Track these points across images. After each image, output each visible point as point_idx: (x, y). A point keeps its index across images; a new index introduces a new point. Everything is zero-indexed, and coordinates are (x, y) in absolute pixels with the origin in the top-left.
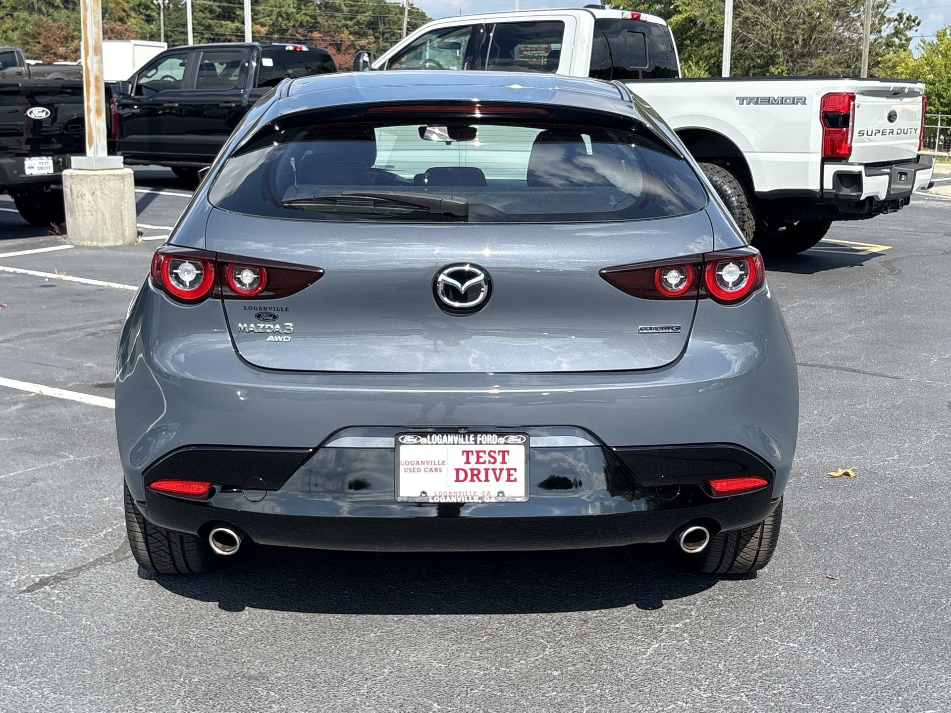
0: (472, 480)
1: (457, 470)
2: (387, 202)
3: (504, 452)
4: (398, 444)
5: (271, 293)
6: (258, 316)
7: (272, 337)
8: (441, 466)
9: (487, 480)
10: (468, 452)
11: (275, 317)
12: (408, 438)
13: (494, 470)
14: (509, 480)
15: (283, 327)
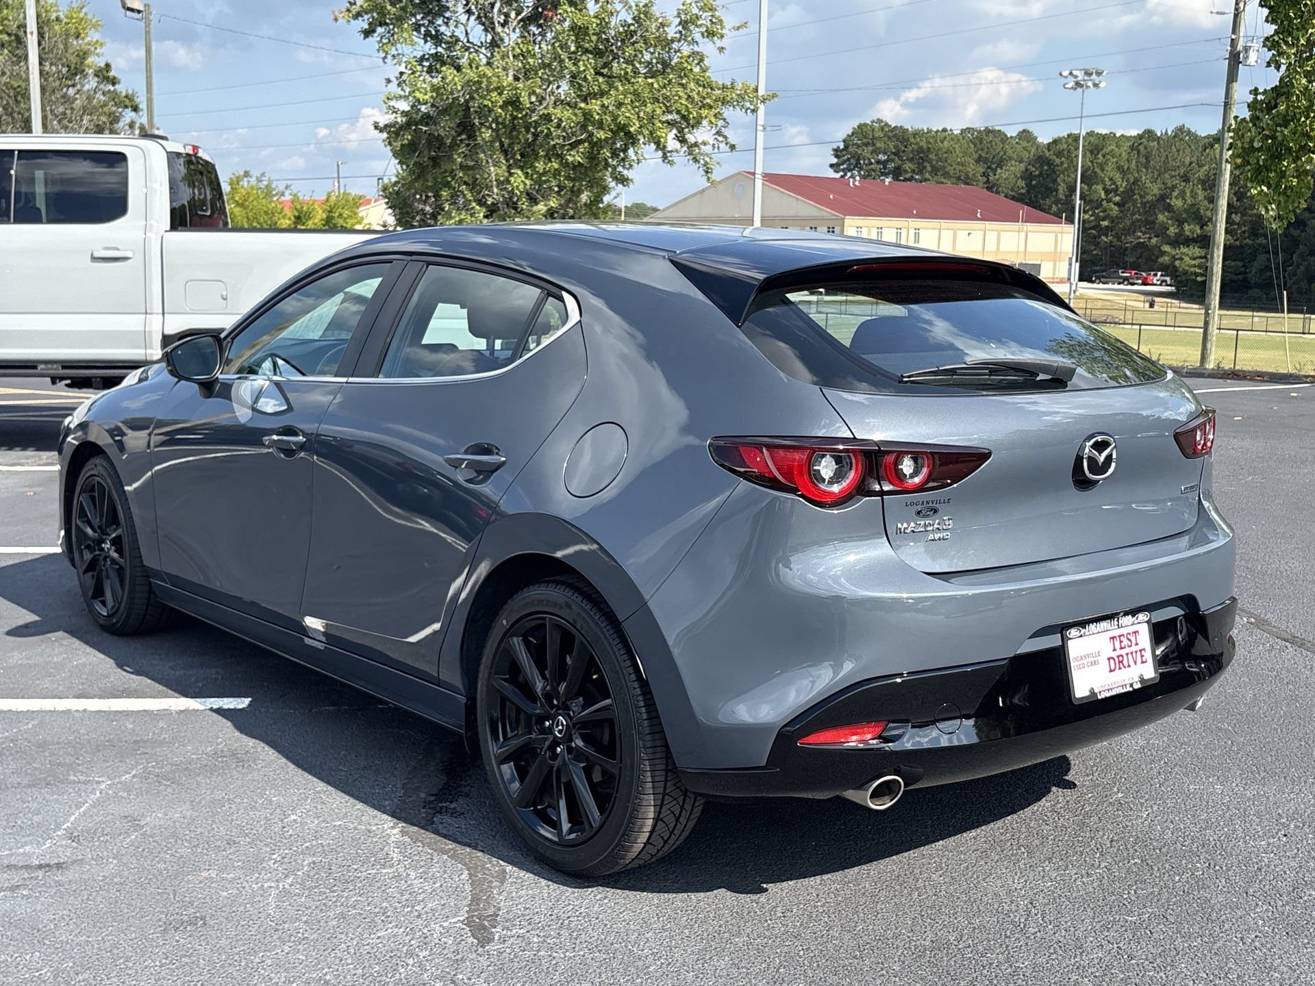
0: (1120, 668)
1: (1109, 659)
2: (1004, 370)
3: (1135, 632)
4: (1064, 640)
5: (935, 484)
6: (919, 513)
7: (931, 535)
8: (1098, 658)
9: (1129, 666)
10: (1113, 638)
11: (936, 511)
12: (1073, 632)
13: (1132, 653)
14: (1143, 662)
15: (942, 522)
